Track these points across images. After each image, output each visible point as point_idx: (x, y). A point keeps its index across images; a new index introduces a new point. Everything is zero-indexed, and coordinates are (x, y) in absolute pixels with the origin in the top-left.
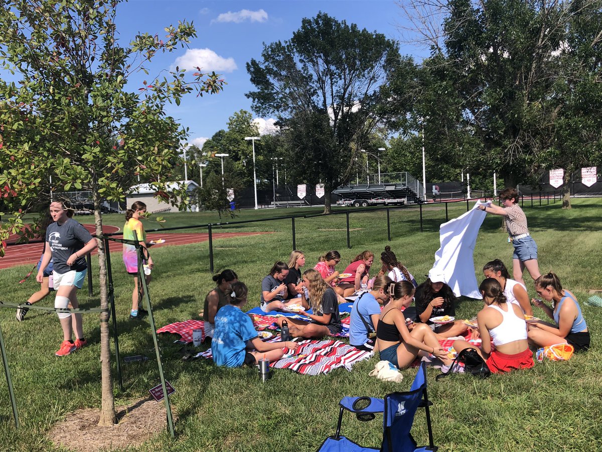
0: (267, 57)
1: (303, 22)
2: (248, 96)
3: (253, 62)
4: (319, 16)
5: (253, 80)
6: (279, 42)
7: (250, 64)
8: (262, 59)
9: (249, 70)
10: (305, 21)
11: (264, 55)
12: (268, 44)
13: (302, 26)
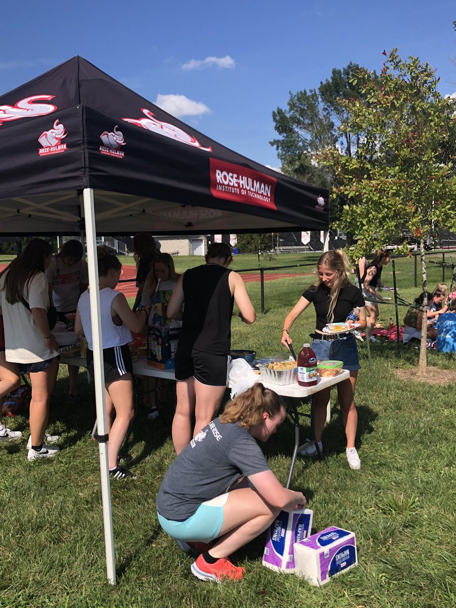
0: (292, 106)
1: (333, 73)
2: (272, 144)
3: (280, 112)
4: (349, 67)
5: (277, 128)
6: (305, 91)
7: (276, 112)
8: (287, 108)
9: (274, 119)
10: (335, 72)
11: (289, 104)
12: (294, 93)
13: (331, 77)
